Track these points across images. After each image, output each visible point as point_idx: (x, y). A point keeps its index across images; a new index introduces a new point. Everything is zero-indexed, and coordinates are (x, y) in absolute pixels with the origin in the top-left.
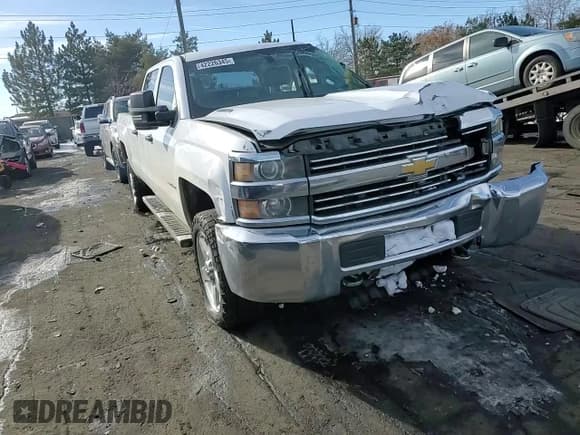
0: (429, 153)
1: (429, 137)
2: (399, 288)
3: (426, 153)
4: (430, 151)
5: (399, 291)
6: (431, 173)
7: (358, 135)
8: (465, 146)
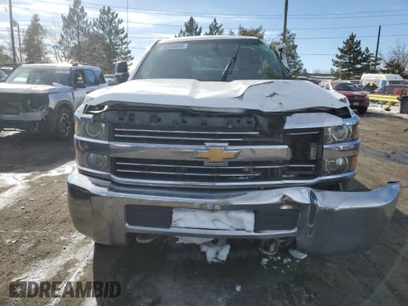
0: (230, 145)
1: (234, 129)
2: (216, 258)
3: (227, 144)
4: (231, 143)
5: (215, 261)
6: (231, 164)
7: (160, 115)
8: (286, 147)
